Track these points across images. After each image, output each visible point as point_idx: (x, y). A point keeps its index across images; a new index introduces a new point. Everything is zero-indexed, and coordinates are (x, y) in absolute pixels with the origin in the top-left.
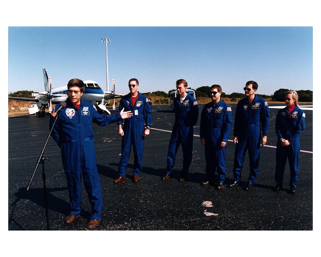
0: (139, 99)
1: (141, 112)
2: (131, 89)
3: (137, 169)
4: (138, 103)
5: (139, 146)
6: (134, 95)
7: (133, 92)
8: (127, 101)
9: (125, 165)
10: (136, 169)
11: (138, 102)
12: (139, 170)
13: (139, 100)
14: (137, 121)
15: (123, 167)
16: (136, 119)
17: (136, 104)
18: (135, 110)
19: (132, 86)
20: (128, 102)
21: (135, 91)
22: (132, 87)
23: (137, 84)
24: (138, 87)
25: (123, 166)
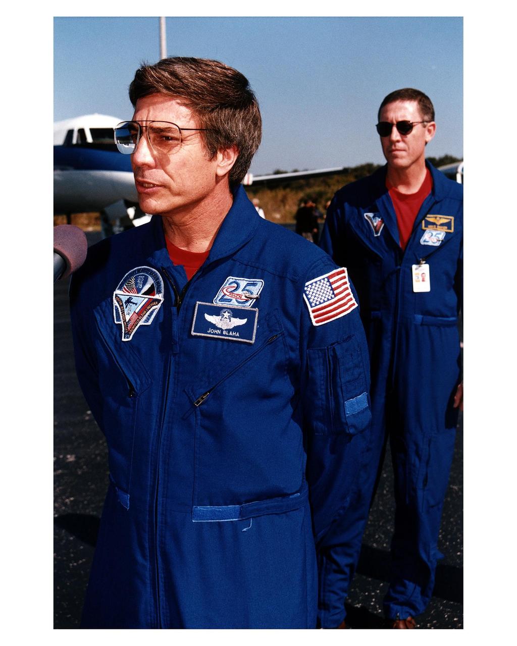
0: (436, 202)
1: (447, 274)
2: (389, 149)
3: (410, 585)
4: (428, 224)
5: (428, 463)
6: (407, 184)
7: (403, 160)
8: (371, 215)
9: (347, 565)
10: (404, 586)
11: (431, 218)
12: (418, 589)
13: (437, 207)
14: (422, 324)
15: (336, 572)
16: (419, 317)
17: (417, 232)
18: (414, 267)
19: (395, 130)
20: (377, 222)
21: (413, 158)
22: (396, 135)
23: (426, 118)
24: (428, 138)
25: (334, 567)
